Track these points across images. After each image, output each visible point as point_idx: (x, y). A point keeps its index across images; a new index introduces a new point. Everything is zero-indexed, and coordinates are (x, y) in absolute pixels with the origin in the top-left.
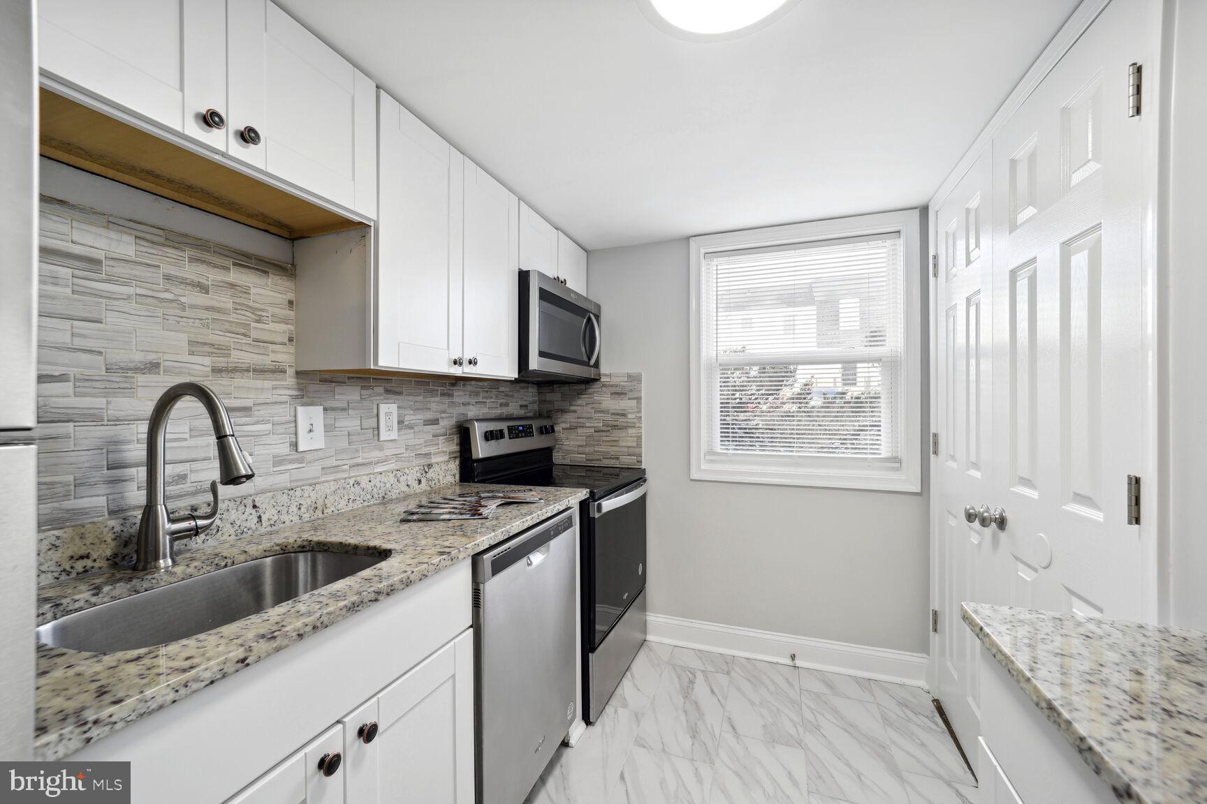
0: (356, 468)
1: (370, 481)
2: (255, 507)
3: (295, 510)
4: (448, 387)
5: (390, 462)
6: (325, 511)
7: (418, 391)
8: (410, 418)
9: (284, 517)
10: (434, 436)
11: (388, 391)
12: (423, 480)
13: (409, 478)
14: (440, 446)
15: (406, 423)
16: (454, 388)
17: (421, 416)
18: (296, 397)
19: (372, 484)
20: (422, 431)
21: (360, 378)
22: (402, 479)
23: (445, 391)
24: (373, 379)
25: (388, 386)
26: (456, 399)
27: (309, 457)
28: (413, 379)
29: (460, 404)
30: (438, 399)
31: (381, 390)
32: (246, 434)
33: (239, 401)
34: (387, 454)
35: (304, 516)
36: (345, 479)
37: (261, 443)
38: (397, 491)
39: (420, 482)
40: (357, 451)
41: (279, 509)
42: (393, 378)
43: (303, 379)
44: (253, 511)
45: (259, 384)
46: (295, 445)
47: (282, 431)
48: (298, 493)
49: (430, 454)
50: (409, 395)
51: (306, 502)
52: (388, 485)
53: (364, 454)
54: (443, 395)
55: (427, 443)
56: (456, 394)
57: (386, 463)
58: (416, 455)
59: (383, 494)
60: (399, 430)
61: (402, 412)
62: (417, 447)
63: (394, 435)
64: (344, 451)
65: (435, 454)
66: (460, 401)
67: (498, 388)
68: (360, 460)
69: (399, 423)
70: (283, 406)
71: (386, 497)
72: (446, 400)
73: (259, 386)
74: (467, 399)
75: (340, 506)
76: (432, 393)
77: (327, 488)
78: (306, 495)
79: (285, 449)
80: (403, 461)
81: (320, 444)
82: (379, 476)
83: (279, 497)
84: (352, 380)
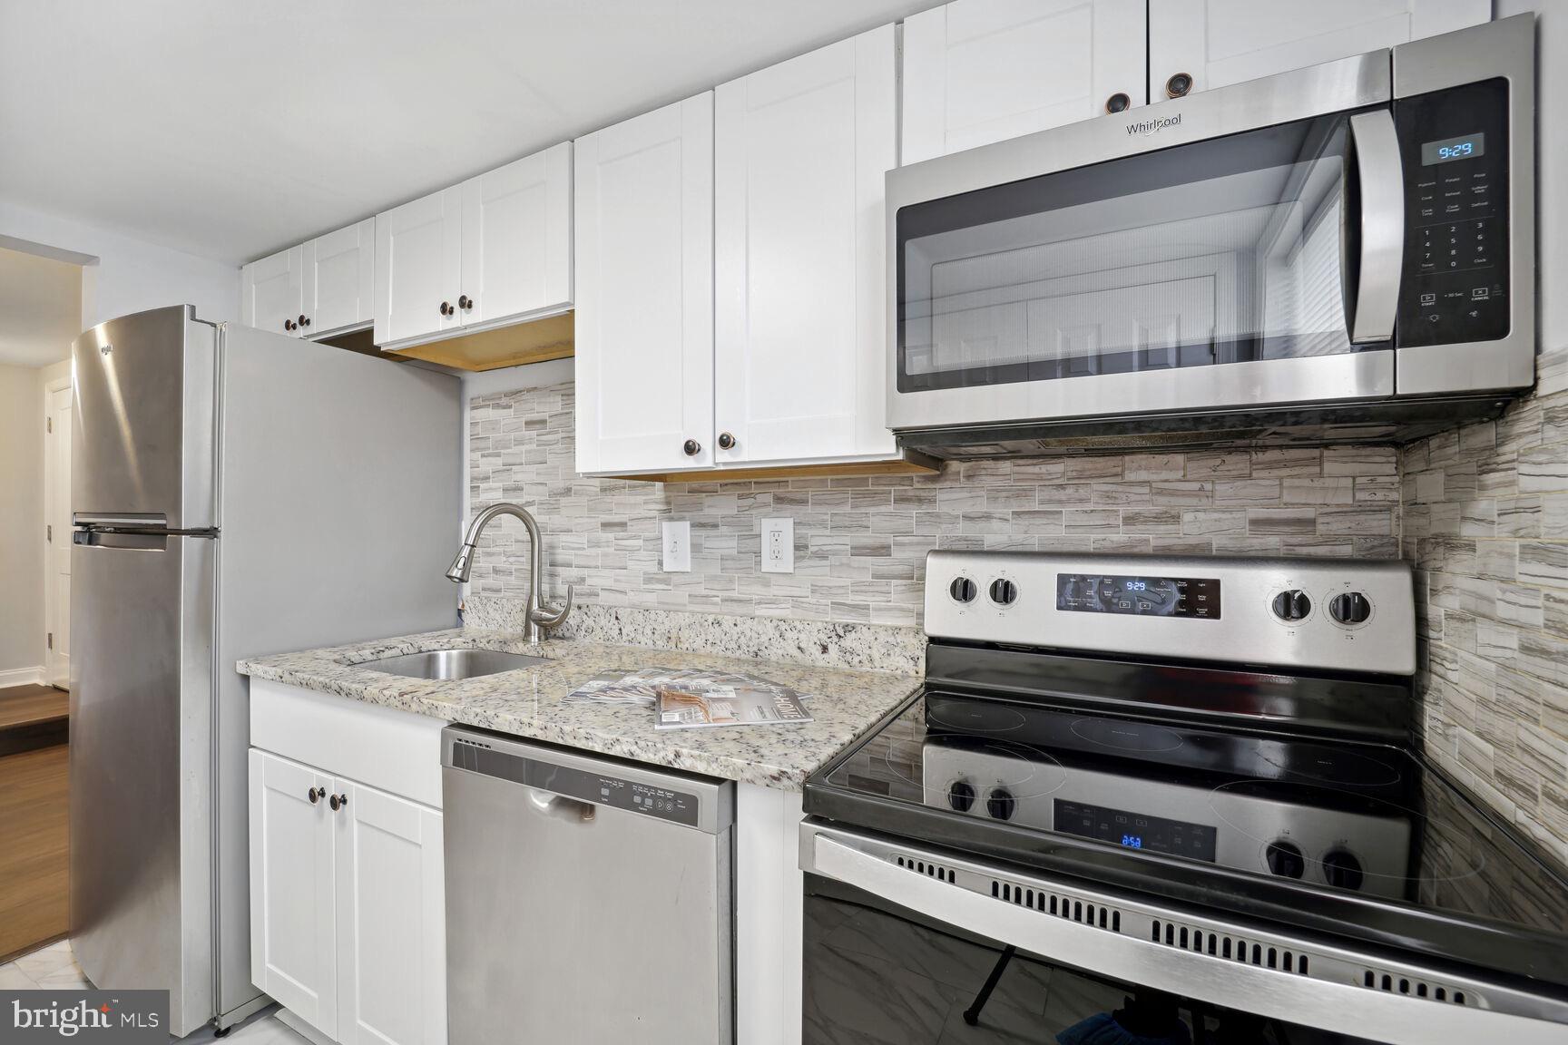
0: (729, 603)
1: (735, 625)
2: (617, 618)
3: (650, 633)
4: (919, 486)
5: (783, 606)
6: (679, 646)
7: (842, 496)
8: (818, 539)
9: (640, 637)
10: (875, 576)
11: (779, 500)
12: (833, 648)
13: (803, 636)
14: (893, 597)
15: (812, 549)
16: (938, 486)
17: (847, 540)
18: (664, 511)
19: (738, 629)
20: (849, 566)
21: (736, 484)
22: (788, 635)
23: (911, 493)
24: (755, 483)
25: (780, 491)
26: (940, 508)
27: (675, 578)
28: (830, 477)
29: (958, 517)
30: (891, 508)
31: (769, 498)
32: (623, 548)
33: (618, 516)
34: (776, 593)
35: (658, 643)
36: (703, 614)
37: (634, 558)
38: (780, 652)
39: (825, 649)
40: (731, 581)
41: (636, 627)
42: (790, 479)
43: (671, 491)
44: (616, 622)
45: (632, 499)
46: (660, 563)
47: (651, 548)
48: (653, 616)
49: (867, 607)
50: (817, 503)
51: (661, 629)
52: (764, 639)
53: (741, 587)
54: (901, 500)
55: (858, 588)
56: (940, 496)
57: (774, 606)
58: (832, 603)
59: (755, 649)
60: (797, 559)
61: (803, 531)
62: (834, 591)
63: (787, 564)
64: (714, 578)
65: (875, 610)
66: (955, 513)
67: (1121, 475)
68: (735, 595)
69: (797, 548)
70: (652, 521)
71: (760, 653)
72: (914, 511)
73: (633, 502)
74: (982, 506)
75: (695, 646)
76: (875, 498)
77: (682, 619)
78: (660, 620)
79: (654, 568)
80: (805, 609)
81: (687, 566)
82: (749, 621)
83: (636, 615)
84: (725, 488)
